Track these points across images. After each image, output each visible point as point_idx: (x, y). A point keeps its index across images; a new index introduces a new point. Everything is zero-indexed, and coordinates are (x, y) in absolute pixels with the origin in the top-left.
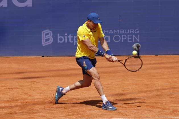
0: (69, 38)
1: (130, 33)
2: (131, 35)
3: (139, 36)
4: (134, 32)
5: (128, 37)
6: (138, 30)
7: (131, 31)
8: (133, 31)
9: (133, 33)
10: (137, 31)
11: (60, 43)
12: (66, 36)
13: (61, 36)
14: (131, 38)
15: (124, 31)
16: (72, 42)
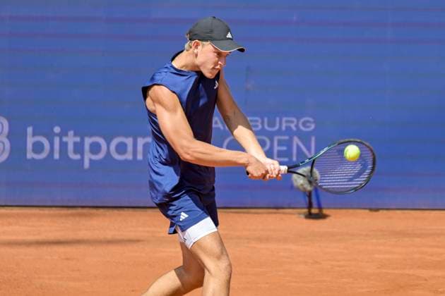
0: (66, 144)
1: (284, 128)
2: (286, 138)
3: (313, 139)
4: (297, 126)
5: (276, 143)
6: (311, 119)
7: (287, 122)
8: (292, 122)
9: (294, 129)
10: (308, 124)
11: (33, 159)
12: (57, 135)
13: (39, 134)
14: (284, 148)
15: (263, 123)
16: (78, 157)
